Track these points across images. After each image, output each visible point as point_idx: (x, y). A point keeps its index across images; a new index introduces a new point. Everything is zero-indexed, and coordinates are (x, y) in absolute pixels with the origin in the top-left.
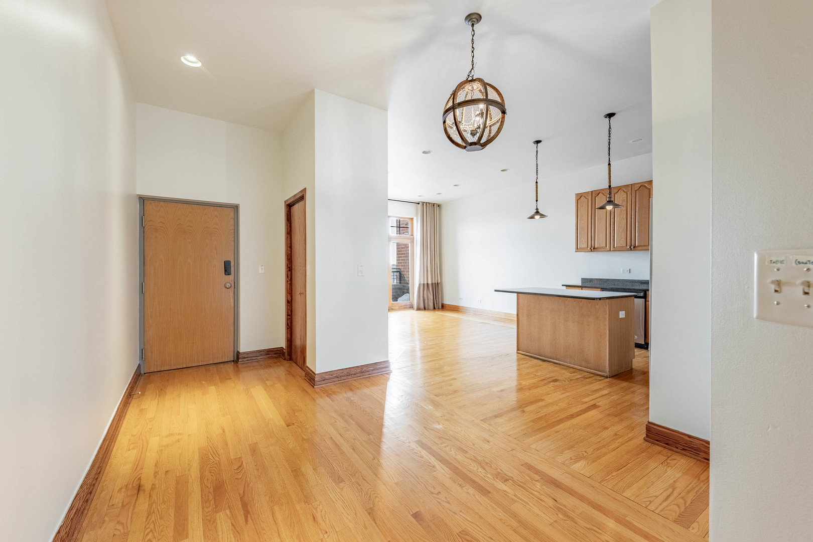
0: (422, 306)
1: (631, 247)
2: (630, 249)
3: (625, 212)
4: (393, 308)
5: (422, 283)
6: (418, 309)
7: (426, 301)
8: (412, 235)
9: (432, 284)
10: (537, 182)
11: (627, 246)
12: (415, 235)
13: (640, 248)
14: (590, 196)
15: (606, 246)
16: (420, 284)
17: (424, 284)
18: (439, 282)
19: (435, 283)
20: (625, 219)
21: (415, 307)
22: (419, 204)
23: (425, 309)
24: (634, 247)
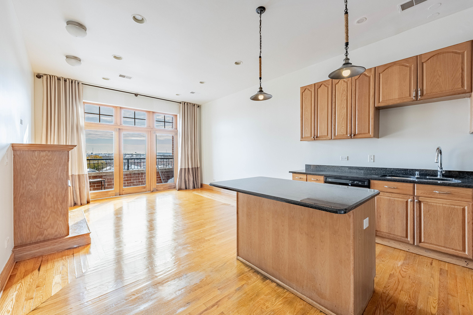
0: (183, 187)
1: (351, 135)
2: (350, 137)
3: (345, 101)
4: (158, 189)
5: (183, 167)
6: (180, 189)
7: (187, 183)
8: (176, 129)
9: (192, 168)
10: (260, 57)
11: (347, 134)
12: (178, 129)
13: (360, 136)
14: (313, 89)
15: (328, 135)
16: (181, 169)
17: (185, 169)
18: (199, 166)
19: (195, 168)
20: (346, 108)
21: (177, 188)
22: (181, 103)
23: (186, 188)
24: (354, 135)
